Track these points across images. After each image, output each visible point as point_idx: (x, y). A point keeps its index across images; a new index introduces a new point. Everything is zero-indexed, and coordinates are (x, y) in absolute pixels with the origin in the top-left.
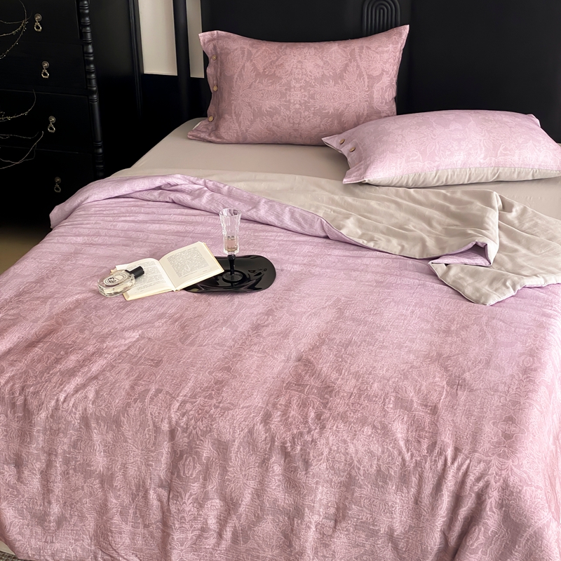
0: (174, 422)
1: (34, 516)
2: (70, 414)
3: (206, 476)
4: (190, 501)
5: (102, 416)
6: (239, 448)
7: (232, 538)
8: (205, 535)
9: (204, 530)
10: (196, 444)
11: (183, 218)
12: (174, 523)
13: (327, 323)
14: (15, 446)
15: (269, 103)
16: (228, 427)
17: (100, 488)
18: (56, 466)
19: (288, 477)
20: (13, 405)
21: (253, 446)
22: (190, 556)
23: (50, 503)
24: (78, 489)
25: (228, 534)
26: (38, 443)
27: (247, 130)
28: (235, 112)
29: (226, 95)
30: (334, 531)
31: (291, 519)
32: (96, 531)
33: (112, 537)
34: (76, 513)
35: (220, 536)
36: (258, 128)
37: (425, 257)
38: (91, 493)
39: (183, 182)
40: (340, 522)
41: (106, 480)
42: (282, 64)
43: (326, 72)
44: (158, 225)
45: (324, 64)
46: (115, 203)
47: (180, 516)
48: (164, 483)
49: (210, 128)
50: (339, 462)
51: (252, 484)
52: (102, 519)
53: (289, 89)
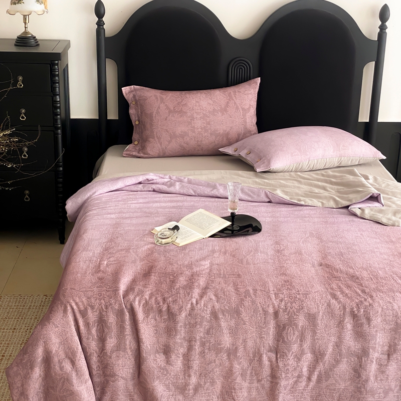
0: (276, 306)
1: (177, 388)
2: (203, 311)
3: (302, 338)
4: (292, 358)
5: (226, 309)
6: (323, 316)
7: (317, 379)
8: (300, 380)
9: (299, 377)
10: (294, 318)
11: (169, 199)
12: (281, 375)
13: (318, 245)
14: (163, 340)
15: (180, 129)
16: (313, 304)
17: (227, 359)
18: (195, 349)
19: (357, 331)
20: (160, 311)
21: (332, 314)
22: (289, 397)
23: (189, 376)
24: (211, 362)
25: (314, 378)
26: (181, 335)
27: (166, 148)
28: (157, 137)
29: (148, 126)
30: (388, 362)
31: (360, 358)
32: (222, 392)
33: (235, 393)
34: (209, 380)
35: (309, 379)
36: (174, 146)
37: (340, 206)
38: (220, 364)
39: (156, 178)
40: (392, 354)
41: (232, 353)
42: (186, 104)
43: (216, 108)
44: (158, 204)
45: (213, 102)
46: (115, 194)
47: (286, 368)
48: (272, 348)
49: (137, 149)
50: (389, 316)
51: (333, 339)
52: (228, 381)
53: (193, 119)
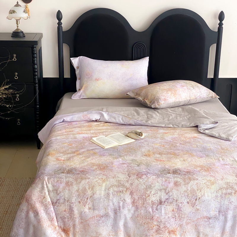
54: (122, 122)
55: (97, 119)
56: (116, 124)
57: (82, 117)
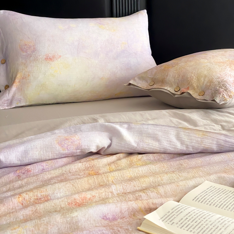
54: (179, 147)
55: (101, 146)
56: (163, 155)
57: (58, 147)
